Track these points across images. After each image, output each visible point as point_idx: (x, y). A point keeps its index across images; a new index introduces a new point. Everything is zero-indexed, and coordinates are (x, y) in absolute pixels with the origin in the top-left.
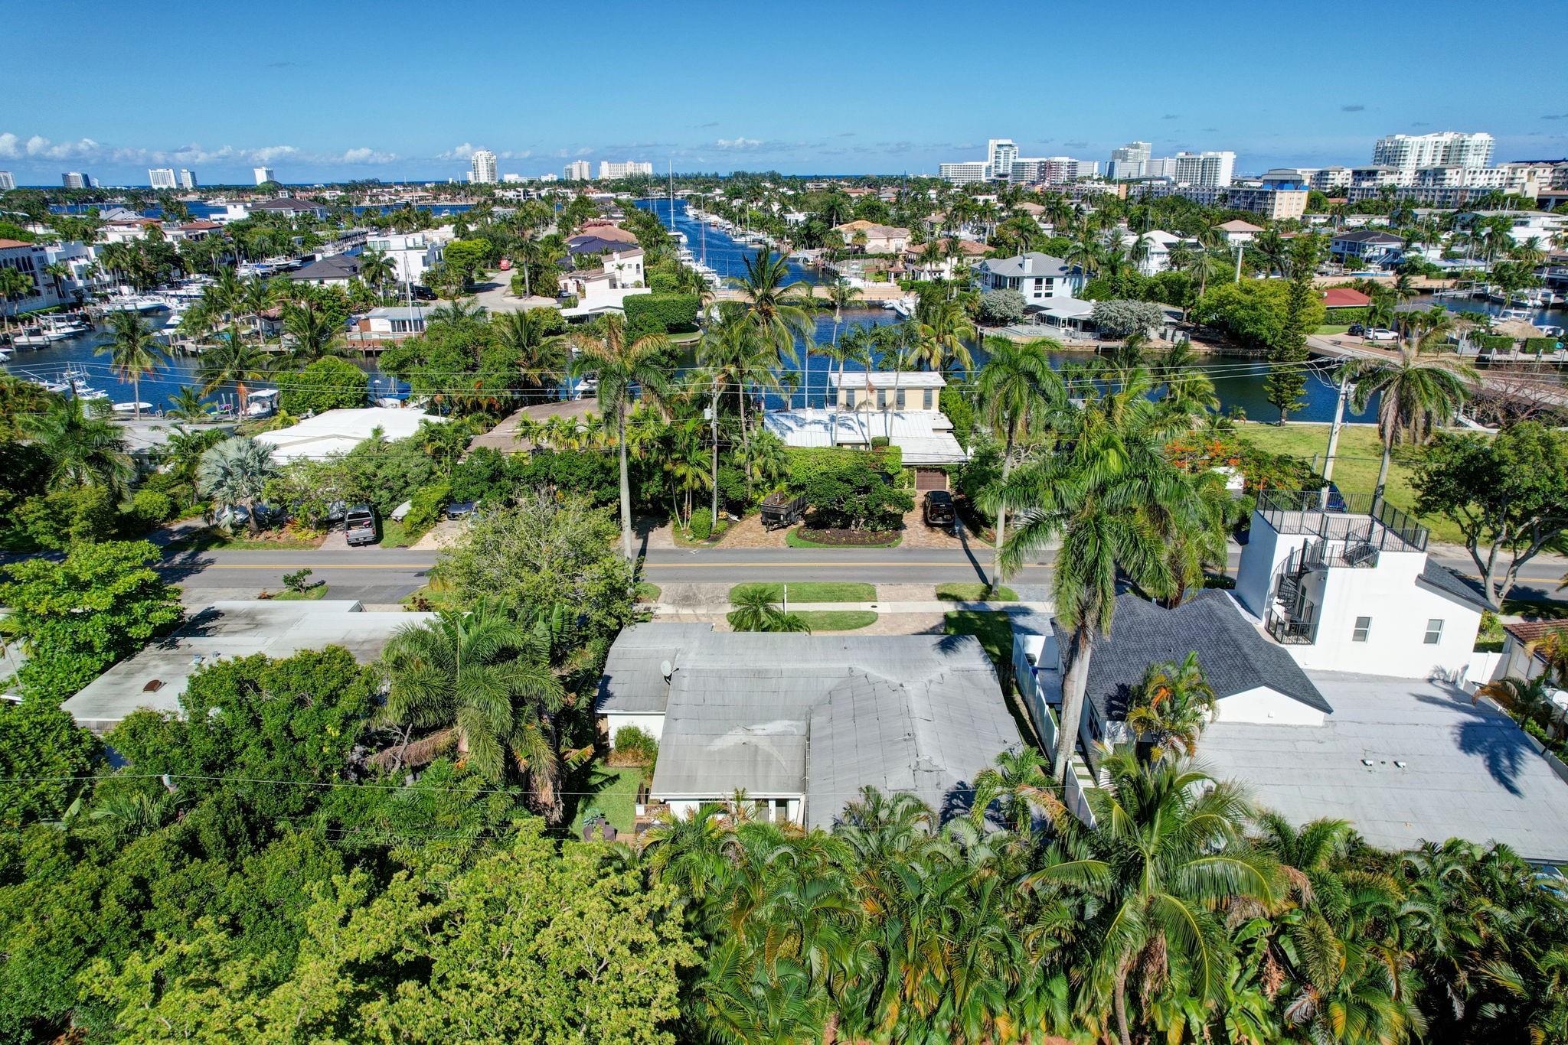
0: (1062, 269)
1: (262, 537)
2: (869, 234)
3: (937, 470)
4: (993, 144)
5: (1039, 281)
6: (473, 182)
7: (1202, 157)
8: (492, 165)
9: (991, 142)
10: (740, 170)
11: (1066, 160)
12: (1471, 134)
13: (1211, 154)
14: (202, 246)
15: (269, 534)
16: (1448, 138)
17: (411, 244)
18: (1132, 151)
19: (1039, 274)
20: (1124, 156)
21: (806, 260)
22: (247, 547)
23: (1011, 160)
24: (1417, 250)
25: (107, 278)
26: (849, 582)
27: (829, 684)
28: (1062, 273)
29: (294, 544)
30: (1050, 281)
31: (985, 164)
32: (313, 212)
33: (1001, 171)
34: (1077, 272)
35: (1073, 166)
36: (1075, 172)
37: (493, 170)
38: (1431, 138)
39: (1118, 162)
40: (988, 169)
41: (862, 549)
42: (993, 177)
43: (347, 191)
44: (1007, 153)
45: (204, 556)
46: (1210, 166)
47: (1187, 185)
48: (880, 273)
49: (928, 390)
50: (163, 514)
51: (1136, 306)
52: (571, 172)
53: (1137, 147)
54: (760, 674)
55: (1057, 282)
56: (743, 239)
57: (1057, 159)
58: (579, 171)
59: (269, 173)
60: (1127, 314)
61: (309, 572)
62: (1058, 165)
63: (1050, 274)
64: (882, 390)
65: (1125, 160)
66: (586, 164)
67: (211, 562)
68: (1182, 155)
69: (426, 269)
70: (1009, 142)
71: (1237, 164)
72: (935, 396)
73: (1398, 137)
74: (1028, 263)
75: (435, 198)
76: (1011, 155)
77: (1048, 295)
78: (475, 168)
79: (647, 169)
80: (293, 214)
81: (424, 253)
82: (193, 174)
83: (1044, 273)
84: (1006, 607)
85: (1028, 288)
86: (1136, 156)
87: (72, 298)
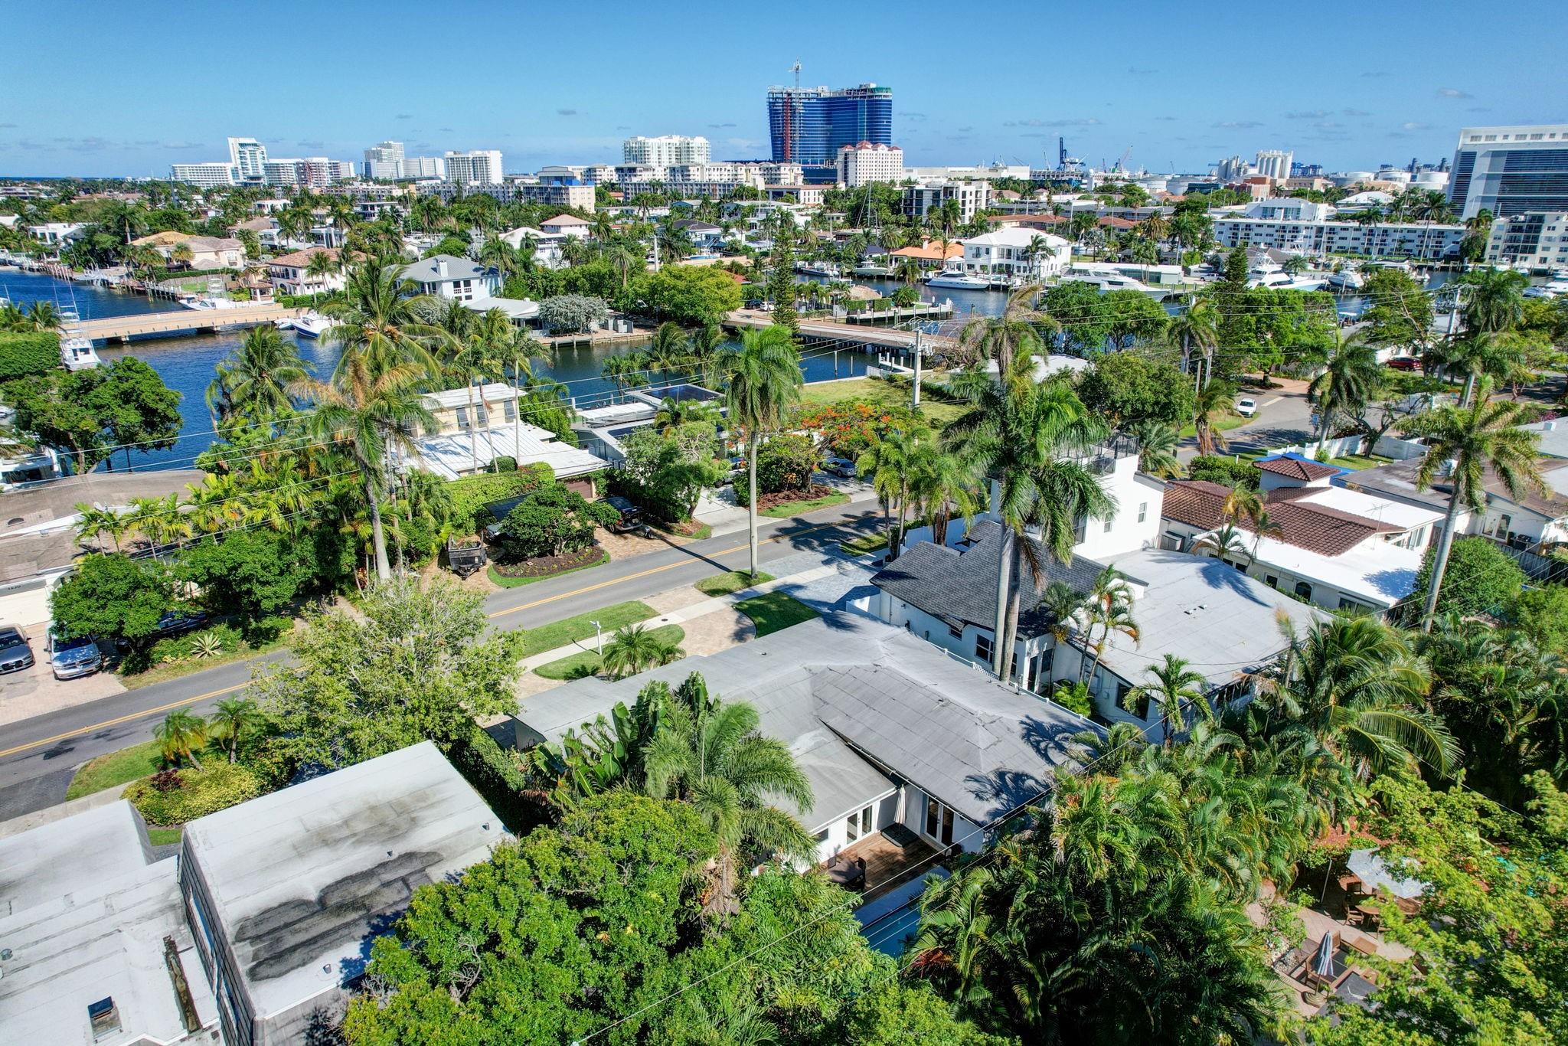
0: (476, 270)
2: (193, 246)
3: (581, 479)
4: (233, 143)
5: (457, 284)
7: (471, 157)
9: (231, 140)
11: (325, 160)
12: (693, 138)
13: (478, 153)
16: (676, 140)
18: (385, 151)
19: (456, 277)
20: (378, 156)
21: (106, 282)
23: (260, 162)
24: (733, 235)
26: (620, 603)
28: (478, 274)
30: (467, 283)
31: (229, 166)
33: (251, 173)
34: (493, 272)
35: (335, 167)
36: (338, 174)
38: (664, 140)
39: (373, 162)
40: (235, 171)
41: (582, 572)
42: (242, 179)
44: (253, 154)
46: (479, 165)
47: (478, 183)
48: (240, 291)
49: (508, 402)
51: (579, 299)
53: (389, 146)
55: (474, 283)
57: (315, 160)
60: (575, 309)
62: (318, 166)
63: (466, 276)
64: (460, 409)
65: (380, 159)
68: (450, 154)
70: (253, 141)
71: (506, 161)
72: (516, 405)
73: (640, 139)
74: (443, 267)
76: (259, 156)
77: (469, 298)
83: (461, 276)
85: (448, 291)
86: (390, 156)
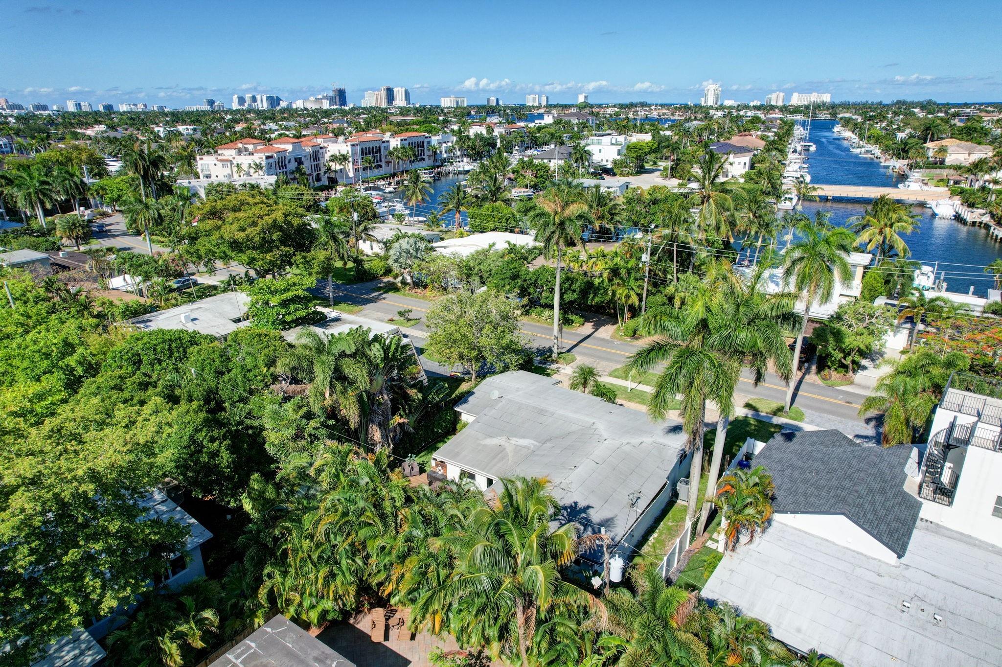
1: (414, 290)
2: (954, 149)
6: (703, 104)
8: (718, 94)
10: (901, 98)
14: (510, 138)
15: (418, 290)
17: (614, 142)
21: (894, 167)
22: (405, 295)
25: (459, 153)
27: (574, 428)
29: (424, 297)
32: (588, 121)
37: (717, 98)
43: (621, 108)
45: (384, 296)
48: (942, 180)
50: (381, 272)
52: (770, 99)
54: (542, 412)
56: (859, 150)
58: (777, 99)
59: (586, 97)
61: (411, 311)
66: (781, 95)
67: (384, 299)
69: (619, 158)
72: (860, 271)
75: (672, 114)
78: (706, 96)
79: (827, 98)
80: (576, 121)
81: (619, 148)
82: (547, 98)
84: (786, 424)
87: (439, 163)
